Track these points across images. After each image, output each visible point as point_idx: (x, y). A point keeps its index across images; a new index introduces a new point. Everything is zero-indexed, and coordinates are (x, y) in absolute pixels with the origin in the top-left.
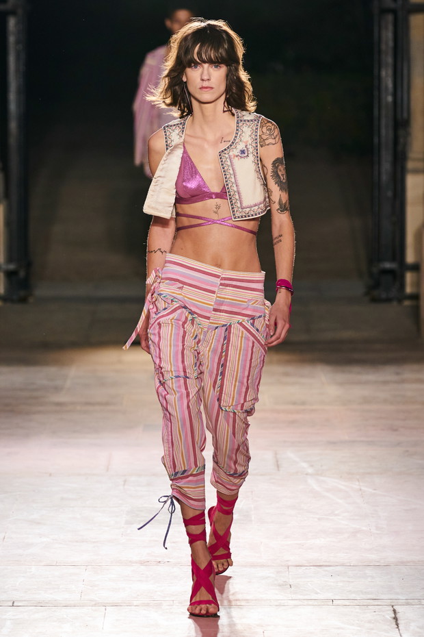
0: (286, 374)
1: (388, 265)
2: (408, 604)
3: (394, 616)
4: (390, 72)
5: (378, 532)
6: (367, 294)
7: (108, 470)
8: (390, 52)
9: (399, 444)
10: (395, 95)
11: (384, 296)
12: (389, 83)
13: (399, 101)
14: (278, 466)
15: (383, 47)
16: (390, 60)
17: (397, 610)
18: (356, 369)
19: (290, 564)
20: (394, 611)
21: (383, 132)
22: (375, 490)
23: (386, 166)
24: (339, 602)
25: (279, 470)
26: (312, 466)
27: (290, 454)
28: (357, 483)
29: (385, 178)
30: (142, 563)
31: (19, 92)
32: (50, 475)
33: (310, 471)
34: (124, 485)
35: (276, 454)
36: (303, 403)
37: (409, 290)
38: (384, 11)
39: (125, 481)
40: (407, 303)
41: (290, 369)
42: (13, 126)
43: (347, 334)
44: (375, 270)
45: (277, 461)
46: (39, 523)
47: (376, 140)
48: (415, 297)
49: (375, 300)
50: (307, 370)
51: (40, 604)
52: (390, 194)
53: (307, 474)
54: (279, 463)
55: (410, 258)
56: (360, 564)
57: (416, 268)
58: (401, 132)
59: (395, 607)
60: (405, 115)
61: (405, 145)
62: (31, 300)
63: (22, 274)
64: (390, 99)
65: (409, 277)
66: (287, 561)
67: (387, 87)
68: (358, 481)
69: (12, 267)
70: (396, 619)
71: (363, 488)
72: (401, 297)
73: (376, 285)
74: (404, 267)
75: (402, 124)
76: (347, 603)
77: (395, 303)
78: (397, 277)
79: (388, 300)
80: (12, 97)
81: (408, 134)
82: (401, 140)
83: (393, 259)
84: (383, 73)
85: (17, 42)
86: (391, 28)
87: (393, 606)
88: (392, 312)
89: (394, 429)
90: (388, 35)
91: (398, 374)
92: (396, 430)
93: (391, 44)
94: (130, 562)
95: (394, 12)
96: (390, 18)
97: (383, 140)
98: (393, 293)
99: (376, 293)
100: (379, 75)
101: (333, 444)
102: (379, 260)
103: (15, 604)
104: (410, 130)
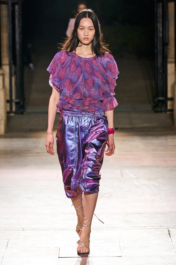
0: (124, 140)
1: (161, 98)
2: (174, 228)
3: (168, 232)
4: (161, 24)
5: (161, 200)
6: (153, 109)
7: (57, 178)
8: (161, 17)
9: (168, 167)
10: (163, 33)
11: (159, 110)
12: (160, 29)
13: (164, 36)
14: (122, 176)
15: (158, 15)
16: (161, 20)
17: (170, 230)
18: (150, 138)
20: (169, 231)
21: (159, 47)
22: (160, 184)
23: (160, 61)
24: (148, 228)
26: (135, 175)
27: (127, 171)
29: (159, 65)
31: (20, 34)
32: (35, 180)
33: (134, 177)
35: (121, 171)
37: (169, 108)
38: (159, 1)
40: (168, 113)
41: (125, 138)
42: (18, 47)
43: (146, 125)
44: (156, 100)
45: (122, 174)
46: (32, 199)
47: (156, 51)
48: (172, 110)
49: (156, 112)
50: (131, 138)
52: (161, 71)
53: (133, 179)
55: (169, 95)
56: (155, 213)
57: (172, 99)
58: (165, 48)
59: (169, 229)
60: (167, 41)
61: (167, 52)
62: (25, 113)
63: (22, 103)
64: (161, 35)
65: (169, 103)
66: (127, 212)
68: (153, 181)
69: (18, 100)
70: (169, 234)
71: (155, 184)
72: (166, 110)
73: (156, 106)
74: (167, 99)
75: (165, 44)
76: (150, 227)
77: (164, 113)
78: (164, 103)
79: (161, 112)
80: (17, 36)
81: (168, 48)
82: (166, 51)
83: (163, 96)
84: (158, 25)
85: (19, 15)
86: (161, 7)
88: (163, 117)
89: (166, 161)
90: (160, 11)
91: (166, 140)
93: (161, 14)
94: (67, 213)
95: (162, 1)
96: (161, 4)
97: (159, 50)
98: (163, 109)
99: (156, 109)
100: (157, 26)
101: (143, 167)
102: (158, 96)
103: (24, 230)
104: (169, 47)
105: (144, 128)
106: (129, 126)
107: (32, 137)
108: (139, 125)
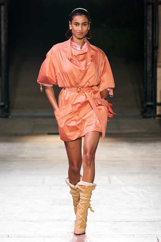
0: (111, 146)
1: (150, 103)
3: (157, 241)
4: (151, 27)
5: (151, 208)
6: (142, 114)
7: (43, 184)
8: (151, 20)
9: (157, 174)
11: (148, 115)
12: (150, 32)
13: (154, 39)
14: (110, 183)
15: (148, 18)
16: (151, 23)
18: (138, 144)
19: (116, 221)
20: (158, 239)
21: (148, 51)
22: (148, 191)
23: (149, 65)
24: (136, 236)
25: (110, 184)
26: (123, 182)
27: (114, 178)
28: (141, 189)
29: (149, 69)
30: (58, 220)
32: (21, 186)
33: (123, 184)
34: (50, 189)
35: (109, 177)
36: (118, 158)
37: (158, 113)
38: (148, 4)
39: (50, 188)
40: (157, 118)
41: (112, 144)
42: (3, 48)
43: (134, 130)
44: (145, 105)
45: (109, 180)
46: (17, 205)
47: (145, 54)
48: (160, 116)
49: (144, 117)
50: (119, 144)
51: (19, 237)
52: (150, 75)
53: (121, 186)
54: (110, 181)
55: (158, 101)
56: (144, 221)
57: (160, 104)
58: (155, 51)
59: (158, 238)
60: (157, 44)
61: (156, 56)
62: (10, 117)
63: (6, 107)
64: (151, 38)
65: (158, 108)
66: (115, 219)
67: (149, 34)
68: (142, 188)
69: (2, 104)
71: (143, 191)
72: (155, 116)
73: (145, 111)
74: (156, 104)
75: (155, 48)
76: (139, 236)
77: (152, 118)
78: (153, 108)
79: (150, 117)
80: (3, 37)
81: (157, 52)
82: (155, 54)
83: (152, 101)
84: (148, 28)
85: (5, 16)
86: (151, 10)
87: (157, 238)
88: (152, 122)
89: (154, 168)
90: (150, 13)
91: (155, 146)
92: (155, 168)
93: (151, 16)
94: (53, 220)
95: (152, 4)
96: (151, 6)
97: (148, 54)
98: (152, 114)
99: (145, 114)
100: (146, 29)
101: (131, 173)
102: (147, 101)
103: (9, 237)
104: (158, 50)
105: (132, 133)
106: (117, 132)
107: (17, 142)
108: (127, 131)
